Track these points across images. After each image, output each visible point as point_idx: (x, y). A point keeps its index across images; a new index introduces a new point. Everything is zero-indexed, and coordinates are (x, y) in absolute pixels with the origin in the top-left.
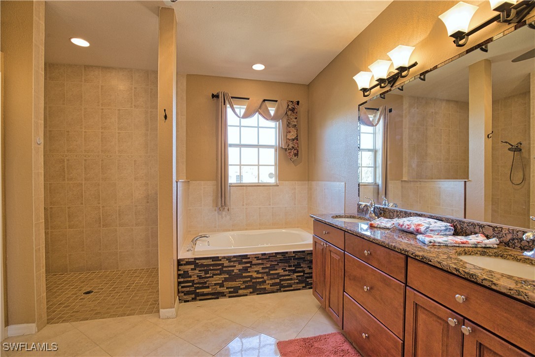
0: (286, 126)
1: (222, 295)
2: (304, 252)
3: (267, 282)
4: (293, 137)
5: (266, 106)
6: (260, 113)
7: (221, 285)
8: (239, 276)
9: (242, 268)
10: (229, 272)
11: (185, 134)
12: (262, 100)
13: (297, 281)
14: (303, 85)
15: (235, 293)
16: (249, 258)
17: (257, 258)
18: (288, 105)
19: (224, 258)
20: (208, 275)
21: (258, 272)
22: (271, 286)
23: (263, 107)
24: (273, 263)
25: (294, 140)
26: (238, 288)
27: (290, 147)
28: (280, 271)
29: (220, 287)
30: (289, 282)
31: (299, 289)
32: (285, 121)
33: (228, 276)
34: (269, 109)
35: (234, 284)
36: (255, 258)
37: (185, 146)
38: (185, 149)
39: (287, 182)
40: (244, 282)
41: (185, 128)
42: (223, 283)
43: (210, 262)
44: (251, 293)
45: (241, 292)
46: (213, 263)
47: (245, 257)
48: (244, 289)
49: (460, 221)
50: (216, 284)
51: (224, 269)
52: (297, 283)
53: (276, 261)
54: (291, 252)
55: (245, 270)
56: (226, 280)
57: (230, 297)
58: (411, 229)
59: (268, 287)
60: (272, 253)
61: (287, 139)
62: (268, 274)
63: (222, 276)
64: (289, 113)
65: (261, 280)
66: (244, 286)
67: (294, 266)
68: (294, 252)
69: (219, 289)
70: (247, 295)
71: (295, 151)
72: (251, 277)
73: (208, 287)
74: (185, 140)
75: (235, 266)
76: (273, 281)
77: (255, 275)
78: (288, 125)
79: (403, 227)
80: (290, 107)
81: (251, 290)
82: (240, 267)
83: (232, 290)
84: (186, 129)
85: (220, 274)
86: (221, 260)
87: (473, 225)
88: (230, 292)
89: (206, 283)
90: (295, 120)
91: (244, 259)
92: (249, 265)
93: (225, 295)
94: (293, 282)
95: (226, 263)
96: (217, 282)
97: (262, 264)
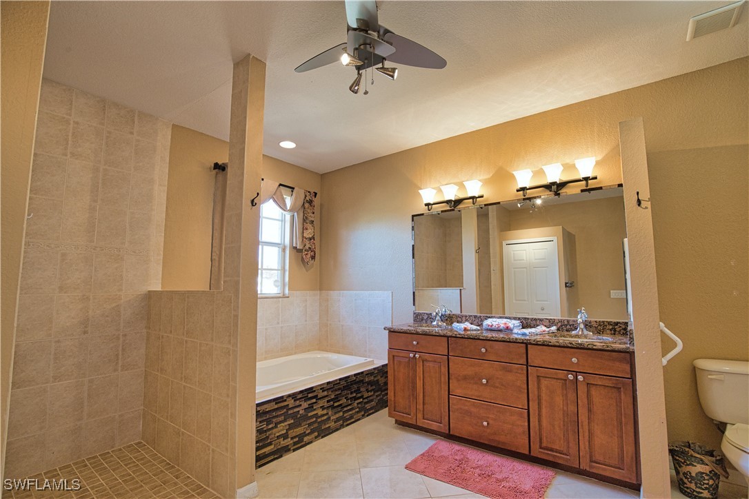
0: (301, 220)
1: (286, 450)
2: (362, 373)
3: (332, 418)
4: (311, 236)
5: (281, 193)
6: (275, 201)
7: (285, 436)
8: (305, 418)
9: (307, 406)
10: (294, 416)
11: (164, 215)
12: (278, 184)
13: (358, 409)
14: (316, 173)
15: (300, 443)
16: (315, 391)
17: (323, 389)
18: (306, 196)
19: (289, 396)
20: (270, 426)
21: (323, 408)
22: (335, 422)
23: (278, 193)
24: (337, 393)
25: (311, 239)
26: (305, 435)
27: (307, 247)
28: (343, 401)
29: (284, 440)
30: (351, 413)
31: (359, 420)
32: (302, 214)
33: (292, 421)
34: (285, 196)
35: (299, 430)
36: (321, 389)
37: (163, 234)
38: (163, 240)
39: (298, 292)
40: (310, 425)
41: (165, 206)
42: (287, 432)
43: (274, 406)
44: (316, 437)
45: (306, 439)
46: (276, 406)
47: (310, 390)
48: (309, 434)
49: (525, 318)
50: (278, 437)
51: (290, 412)
52: (358, 412)
53: (339, 389)
54: (352, 375)
55: (311, 407)
56: (291, 427)
57: (294, 450)
58: (501, 328)
59: (332, 424)
60: (336, 380)
61: (303, 236)
62: (333, 407)
63: (286, 423)
64: (307, 205)
65: (325, 417)
66: (309, 431)
67: (355, 391)
68: (355, 375)
69: (284, 443)
70: (311, 442)
71: (312, 253)
72: (316, 416)
73: (270, 444)
74: (164, 224)
75: (301, 405)
76: (337, 416)
77: (320, 412)
78: (304, 220)
79: (493, 327)
80: (307, 198)
81: (316, 434)
82: (305, 405)
83: (297, 439)
84: (167, 207)
85: (285, 420)
86: (285, 400)
87: (535, 320)
88: (295, 444)
89: (268, 437)
90: (312, 215)
91: (309, 393)
92: (314, 400)
93: (289, 450)
94: (354, 411)
95: (291, 403)
96: (281, 433)
97: (327, 396)
